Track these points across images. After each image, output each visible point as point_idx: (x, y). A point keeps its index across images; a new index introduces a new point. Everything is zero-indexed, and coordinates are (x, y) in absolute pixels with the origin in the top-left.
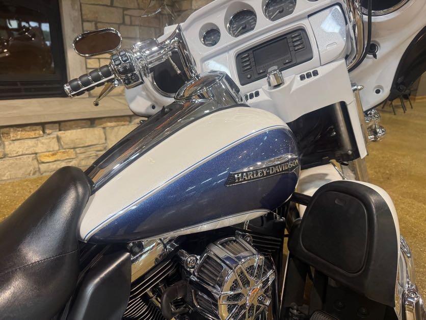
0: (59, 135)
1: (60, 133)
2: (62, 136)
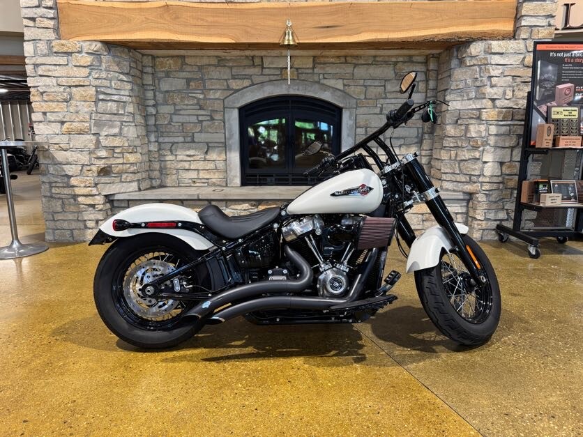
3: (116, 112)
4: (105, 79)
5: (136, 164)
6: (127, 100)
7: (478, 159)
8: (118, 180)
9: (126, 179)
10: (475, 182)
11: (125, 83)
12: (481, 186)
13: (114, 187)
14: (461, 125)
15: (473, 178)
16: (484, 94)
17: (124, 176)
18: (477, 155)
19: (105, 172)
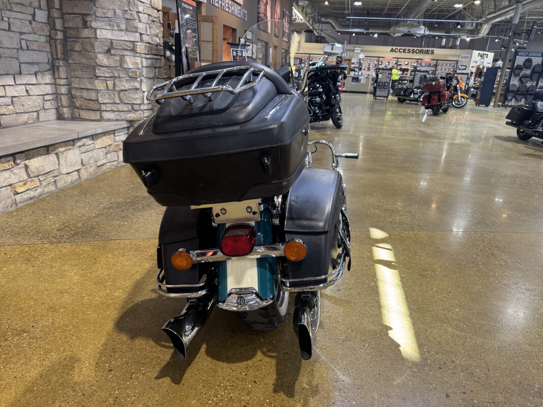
0: (27, 164)
1: (27, 162)
2: (29, 164)
7: (138, 89)
10: (137, 111)
12: (144, 113)
14: (115, 55)
15: (135, 106)
16: (136, 28)
18: (137, 85)
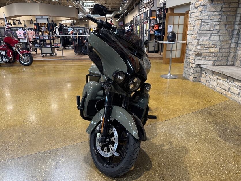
3: (208, 30)
4: (206, 16)
5: (215, 53)
6: (216, 24)
8: (204, 59)
9: (208, 59)
11: (217, 16)
13: (201, 61)
17: (207, 58)
19: (199, 55)
